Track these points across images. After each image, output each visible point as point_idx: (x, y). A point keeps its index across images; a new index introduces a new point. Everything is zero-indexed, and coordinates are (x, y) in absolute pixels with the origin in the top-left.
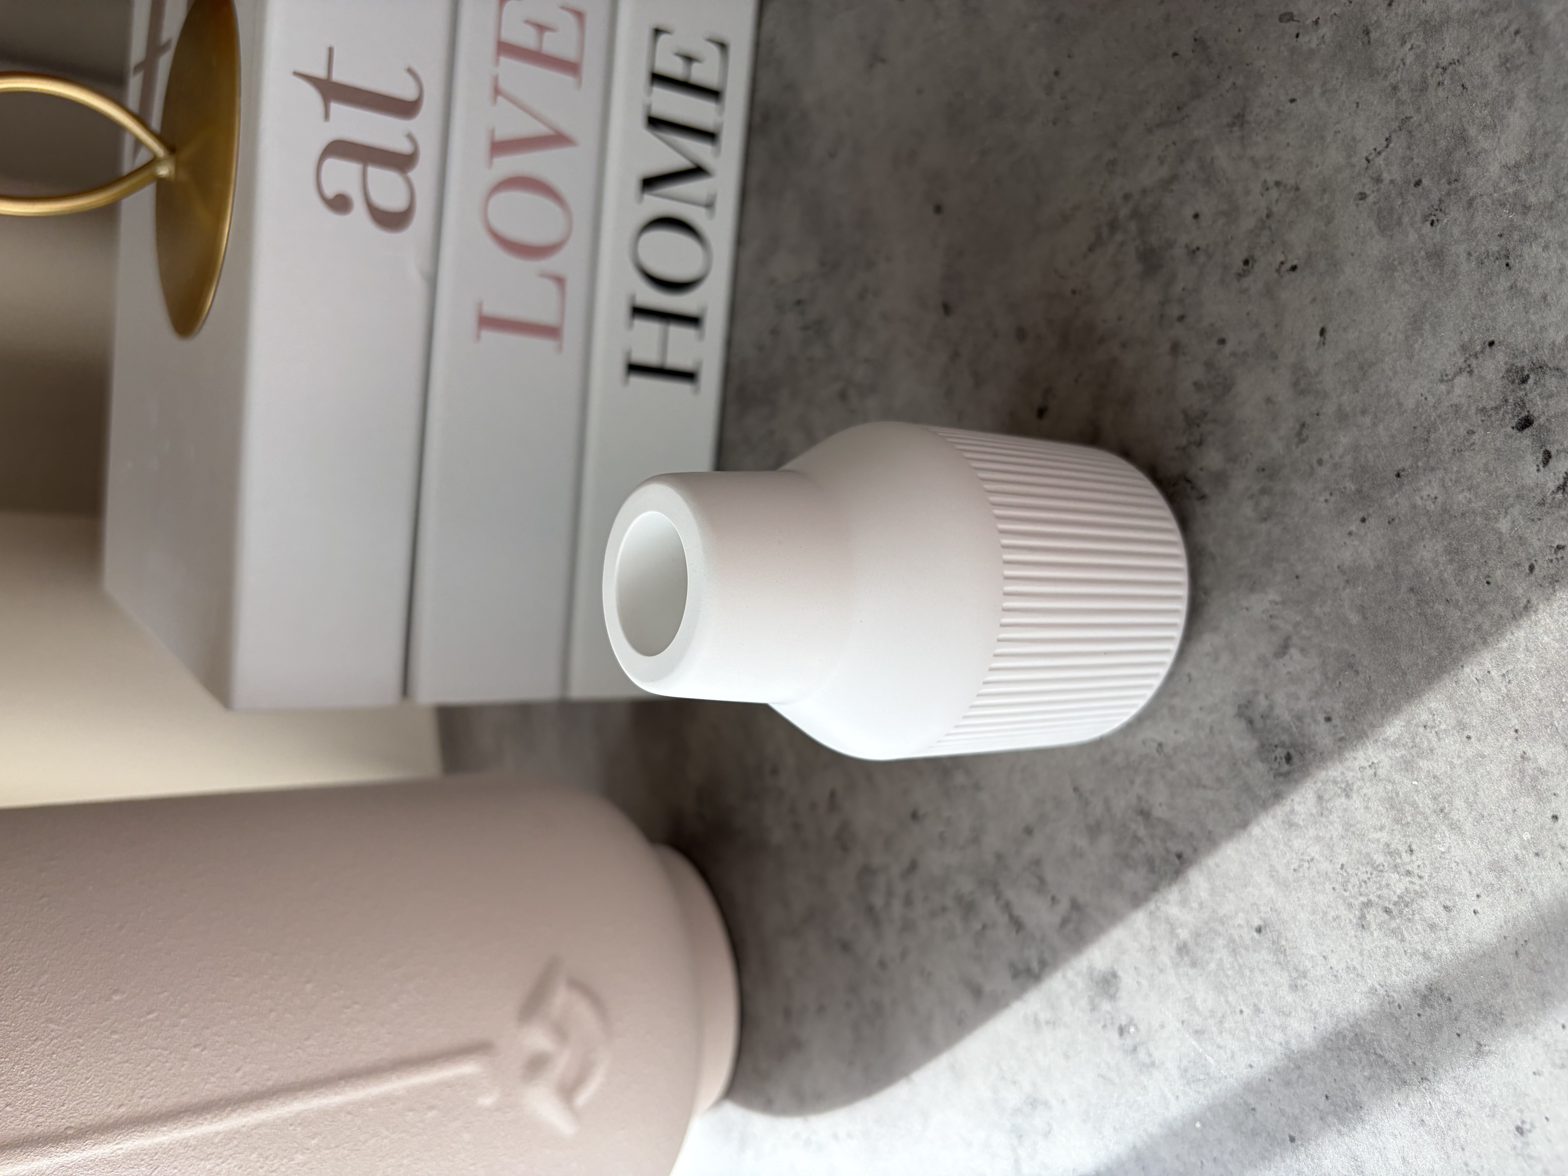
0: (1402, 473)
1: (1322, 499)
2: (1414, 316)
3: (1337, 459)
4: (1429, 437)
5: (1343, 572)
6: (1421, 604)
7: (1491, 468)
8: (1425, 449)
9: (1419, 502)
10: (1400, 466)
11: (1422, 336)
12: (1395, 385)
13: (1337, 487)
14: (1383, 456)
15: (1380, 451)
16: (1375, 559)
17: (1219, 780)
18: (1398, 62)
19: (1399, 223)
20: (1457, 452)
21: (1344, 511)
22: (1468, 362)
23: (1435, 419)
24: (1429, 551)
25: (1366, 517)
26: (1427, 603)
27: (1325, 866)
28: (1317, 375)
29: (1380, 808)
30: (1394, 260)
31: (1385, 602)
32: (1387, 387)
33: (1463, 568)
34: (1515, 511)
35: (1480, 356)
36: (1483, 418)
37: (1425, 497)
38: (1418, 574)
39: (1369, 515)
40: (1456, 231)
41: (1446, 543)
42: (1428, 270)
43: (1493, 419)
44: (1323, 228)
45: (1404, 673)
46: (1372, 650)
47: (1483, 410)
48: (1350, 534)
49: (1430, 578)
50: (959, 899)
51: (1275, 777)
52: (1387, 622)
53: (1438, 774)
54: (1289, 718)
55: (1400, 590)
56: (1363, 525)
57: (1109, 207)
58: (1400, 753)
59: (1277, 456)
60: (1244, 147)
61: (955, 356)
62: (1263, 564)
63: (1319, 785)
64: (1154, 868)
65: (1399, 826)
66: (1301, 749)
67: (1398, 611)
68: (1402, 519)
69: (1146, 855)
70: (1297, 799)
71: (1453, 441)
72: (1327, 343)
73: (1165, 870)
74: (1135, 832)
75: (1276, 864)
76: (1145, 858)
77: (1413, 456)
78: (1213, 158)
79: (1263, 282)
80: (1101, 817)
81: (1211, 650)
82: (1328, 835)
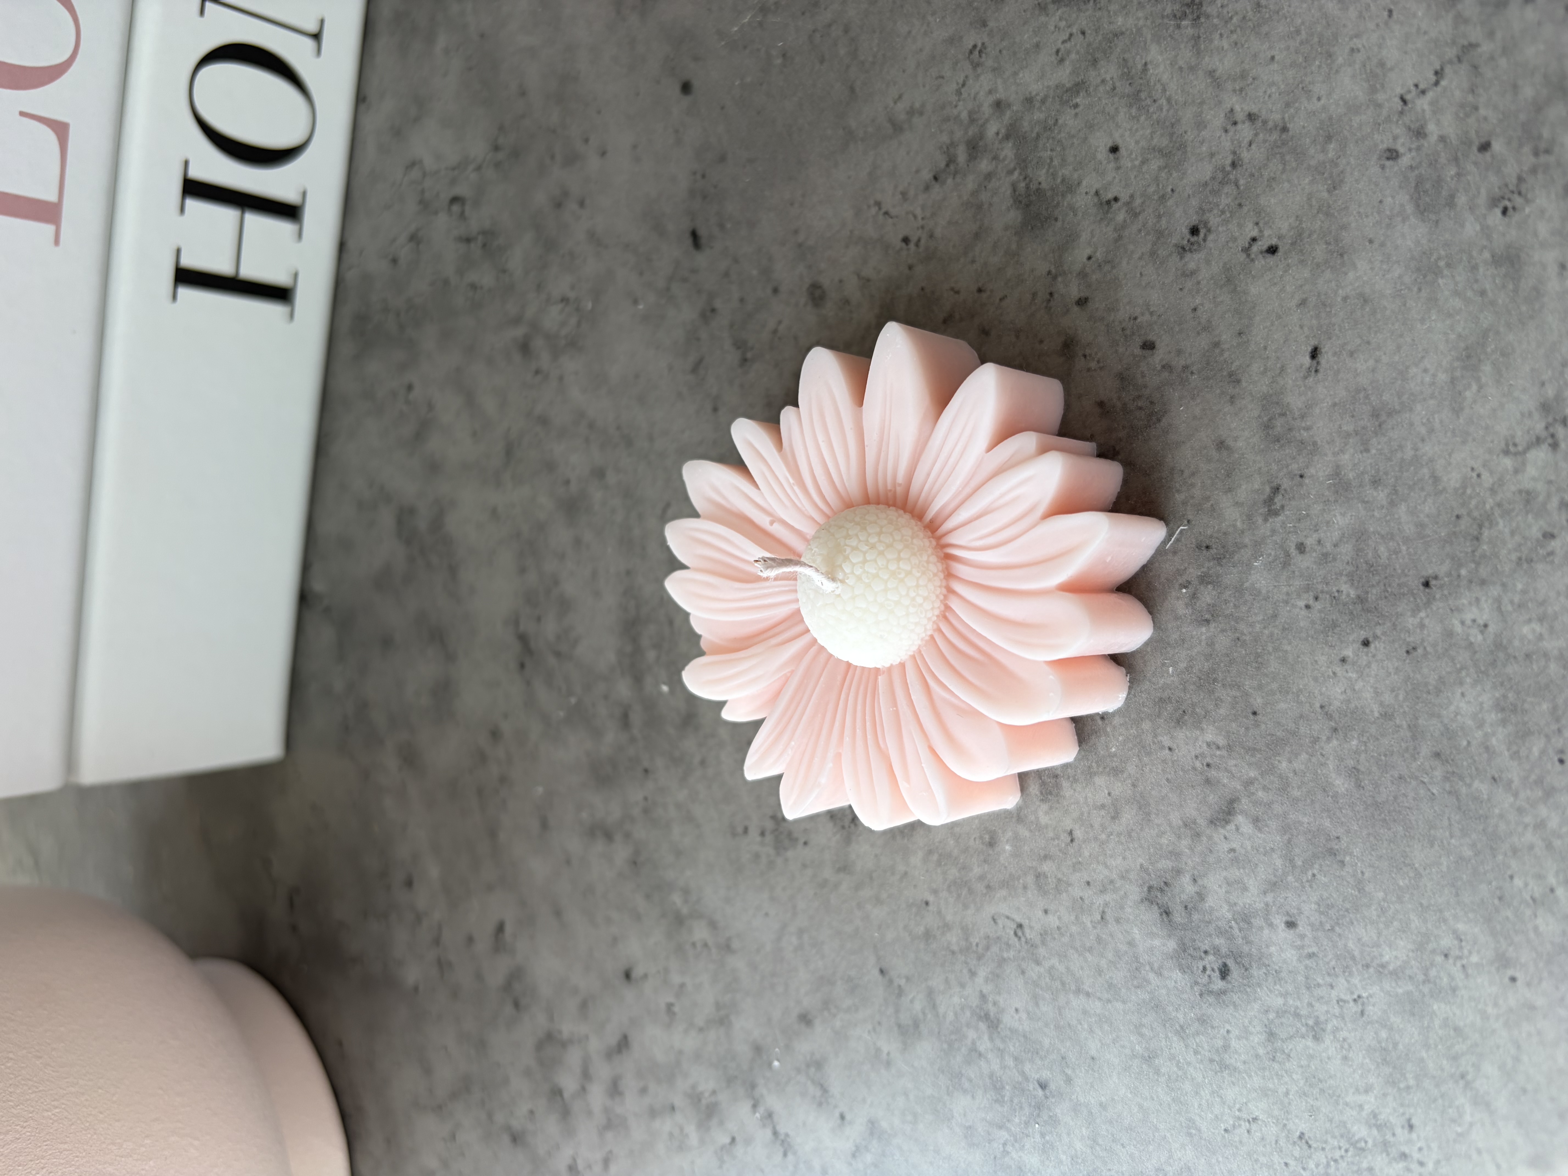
0: (1433, 582)
1: (1302, 604)
2: (1467, 348)
3: (1329, 547)
4: (1481, 534)
5: (1329, 716)
6: (1452, 778)
8: (1473, 552)
9: (1458, 628)
10: (1430, 572)
11: (1478, 380)
12: (1428, 449)
13: (1326, 589)
14: (1404, 552)
15: (1399, 544)
16: (1381, 704)
17: (1110, 986)
19: (1451, 203)
20: (1525, 562)
21: (1334, 625)
22: (1551, 430)
23: (1492, 508)
24: (1469, 702)
25: (1370, 639)
26: (1461, 778)
27: (1272, 1130)
28: (1303, 417)
29: (1367, 1060)
30: (1439, 258)
31: (1393, 767)
32: (1417, 450)
33: (1524, 734)
37: (1468, 622)
38: (1449, 733)
39: (1376, 637)
40: (1543, 229)
41: (1497, 695)
42: (1494, 282)
44: (1325, 195)
45: (1418, 875)
46: (1369, 834)
48: (1343, 660)
49: (1469, 743)
50: (695, 1098)
51: (1201, 995)
52: (1395, 798)
53: (1461, 1024)
54: (1229, 916)
55: (1418, 753)
56: (1365, 650)
57: (970, 117)
58: (1403, 988)
59: (1231, 530)
60: (1198, 53)
61: (709, 313)
62: (1200, 687)
63: (1272, 1016)
64: (1003, 1097)
65: (1395, 1090)
66: (1246, 961)
67: (1414, 783)
68: (1429, 649)
69: (991, 1076)
70: (1235, 1032)
71: (1520, 545)
72: (1321, 370)
73: (1020, 1102)
74: (974, 1043)
75: (1197, 1118)
76: (987, 1080)
77: (1453, 559)
78: (1146, 64)
79: (1221, 265)
80: (921, 1016)
81: (1108, 801)
82: (1282, 1090)
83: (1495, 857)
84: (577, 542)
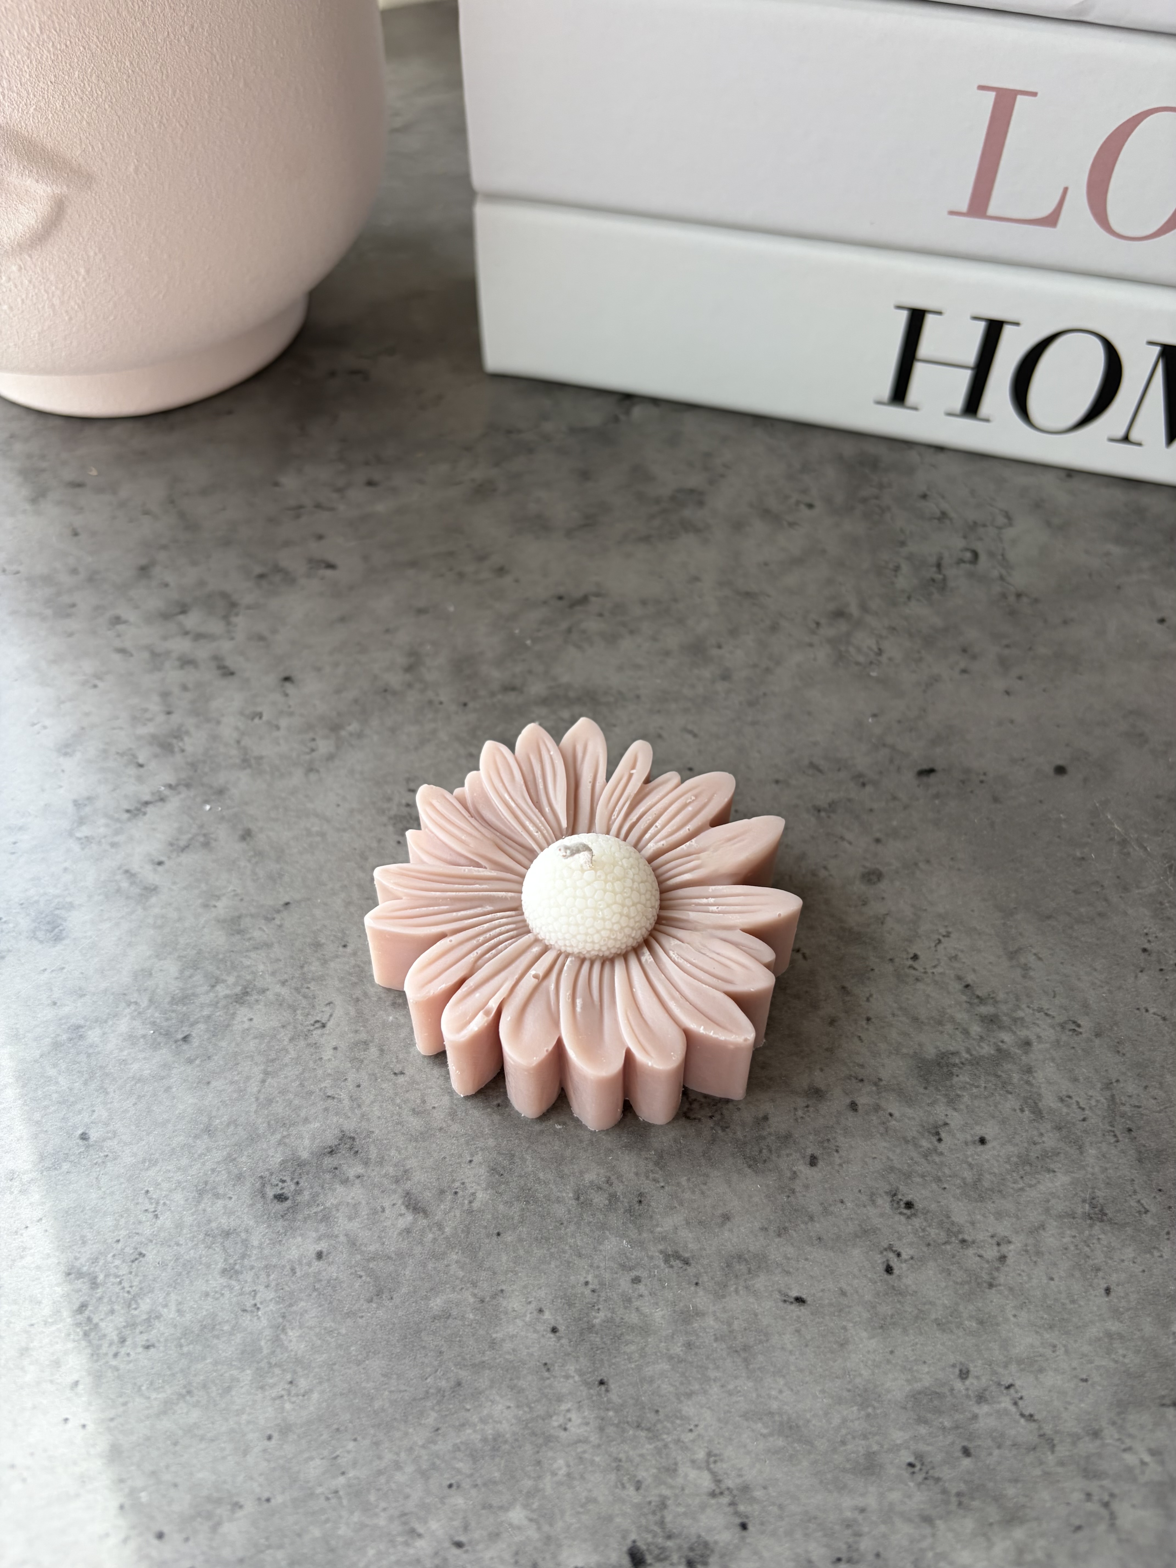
0: (603, 1388)
1: (590, 1278)
2: (798, 1426)
3: (637, 1303)
4: (642, 1430)
5: (494, 1296)
6: (439, 1395)
7: (591, 1507)
8: (628, 1423)
9: (564, 1407)
10: (612, 1386)
11: (771, 1434)
12: (715, 1389)
13: (601, 1299)
14: (629, 1365)
15: (636, 1361)
16: (503, 1340)
17: (270, 1101)
18: (1128, 1442)
19: (921, 1420)
20: (617, 1465)
21: (570, 1305)
22: (726, 1492)
23: (663, 1440)
24: (502, 1413)
25: (557, 1334)
26: (439, 1403)
27: (147, 1231)
28: (747, 1288)
29: (205, 1313)
30: (874, 1408)
31: (450, 1347)
32: (715, 1381)
33: (474, 1456)
34: (532, 1533)
35: (730, 1510)
36: (653, 1504)
37: (569, 1415)
38: (477, 1394)
39: (559, 1338)
40: (895, 1496)
41: (508, 1436)
42: (853, 1452)
43: (650, 1517)
44: (933, 1316)
45: (359, 1363)
46: (394, 1324)
47: (663, 1505)
48: (541, 1311)
49: (469, 1410)
50: (178, 734)
51: (261, 1177)
52: (424, 1348)
53: (233, 1393)
54: (328, 1205)
55: (461, 1368)
56: (549, 1330)
57: (1018, 1019)
58: (265, 1346)
59: (654, 1222)
60: (1060, 1216)
61: (862, 781)
62: (522, 1189)
63: (243, 1235)
64: (177, 1004)
65: (179, 1335)
66: (289, 1216)
67: (436, 1363)
68: (548, 1382)
69: (194, 995)
70: (230, 1204)
71: (631, 1461)
72: (785, 1305)
73: (171, 1019)
74: (224, 981)
75: (158, 1168)
76: (190, 992)
77: (622, 1405)
78: (1054, 1172)
79: (879, 1226)
80: (248, 936)
81: (428, 1106)
82: (182, 1241)
83: (373, 1426)
84: (667, 653)
